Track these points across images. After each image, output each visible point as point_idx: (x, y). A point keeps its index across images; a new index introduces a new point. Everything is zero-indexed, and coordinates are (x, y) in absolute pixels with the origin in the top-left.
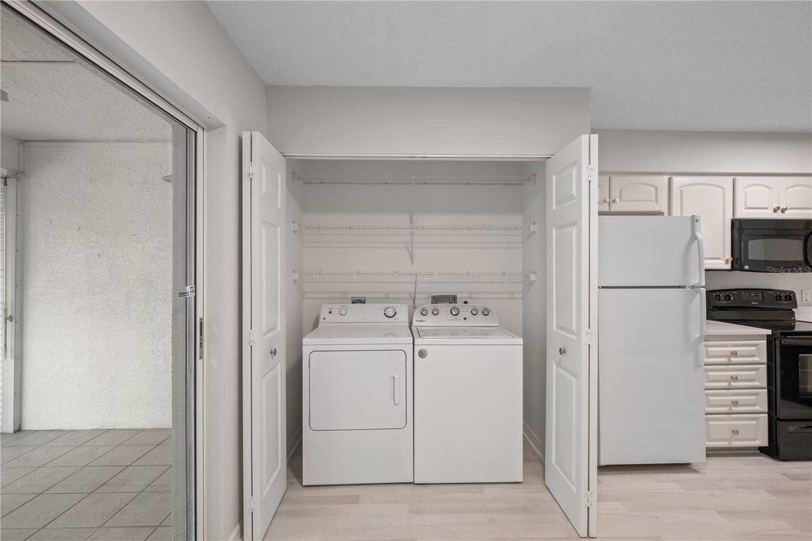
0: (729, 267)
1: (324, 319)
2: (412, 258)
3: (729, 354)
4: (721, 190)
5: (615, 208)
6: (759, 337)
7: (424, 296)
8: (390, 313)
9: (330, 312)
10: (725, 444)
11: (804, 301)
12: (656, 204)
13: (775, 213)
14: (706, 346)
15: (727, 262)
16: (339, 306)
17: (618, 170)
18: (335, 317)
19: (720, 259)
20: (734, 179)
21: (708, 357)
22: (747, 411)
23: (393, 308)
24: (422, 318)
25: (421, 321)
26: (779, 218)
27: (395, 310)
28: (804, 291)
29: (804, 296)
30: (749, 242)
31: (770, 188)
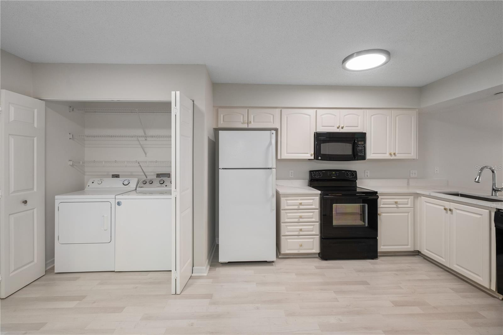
0: (313, 158)
1: (89, 186)
2: (146, 154)
3: (299, 204)
4: (308, 116)
5: (251, 126)
6: (315, 195)
7: (152, 174)
8: (126, 183)
9: (93, 183)
10: (296, 252)
11: (366, 176)
12: (273, 124)
13: (338, 129)
14: (287, 200)
15: (311, 155)
16: (99, 179)
17: (257, 106)
18: (95, 185)
19: (308, 153)
20: (316, 111)
21: (288, 206)
22: (304, 234)
23: (128, 180)
24: (143, 185)
25: (142, 187)
26: (340, 132)
27: (129, 181)
28: (366, 171)
29: (366, 174)
30: (322, 145)
31: (336, 116)
